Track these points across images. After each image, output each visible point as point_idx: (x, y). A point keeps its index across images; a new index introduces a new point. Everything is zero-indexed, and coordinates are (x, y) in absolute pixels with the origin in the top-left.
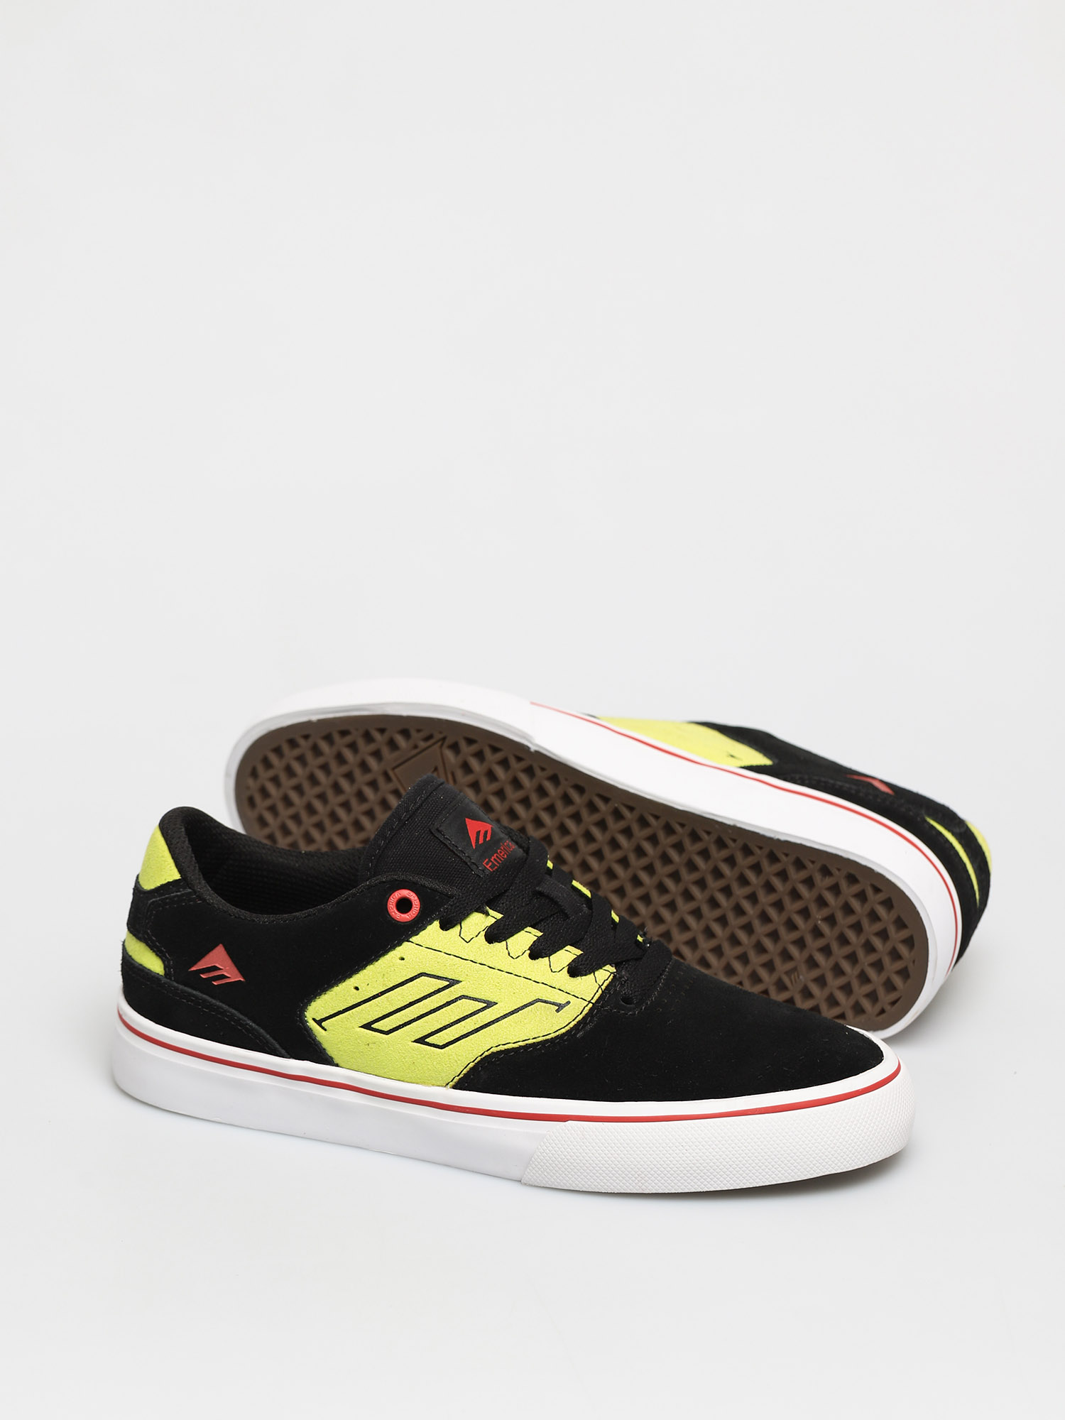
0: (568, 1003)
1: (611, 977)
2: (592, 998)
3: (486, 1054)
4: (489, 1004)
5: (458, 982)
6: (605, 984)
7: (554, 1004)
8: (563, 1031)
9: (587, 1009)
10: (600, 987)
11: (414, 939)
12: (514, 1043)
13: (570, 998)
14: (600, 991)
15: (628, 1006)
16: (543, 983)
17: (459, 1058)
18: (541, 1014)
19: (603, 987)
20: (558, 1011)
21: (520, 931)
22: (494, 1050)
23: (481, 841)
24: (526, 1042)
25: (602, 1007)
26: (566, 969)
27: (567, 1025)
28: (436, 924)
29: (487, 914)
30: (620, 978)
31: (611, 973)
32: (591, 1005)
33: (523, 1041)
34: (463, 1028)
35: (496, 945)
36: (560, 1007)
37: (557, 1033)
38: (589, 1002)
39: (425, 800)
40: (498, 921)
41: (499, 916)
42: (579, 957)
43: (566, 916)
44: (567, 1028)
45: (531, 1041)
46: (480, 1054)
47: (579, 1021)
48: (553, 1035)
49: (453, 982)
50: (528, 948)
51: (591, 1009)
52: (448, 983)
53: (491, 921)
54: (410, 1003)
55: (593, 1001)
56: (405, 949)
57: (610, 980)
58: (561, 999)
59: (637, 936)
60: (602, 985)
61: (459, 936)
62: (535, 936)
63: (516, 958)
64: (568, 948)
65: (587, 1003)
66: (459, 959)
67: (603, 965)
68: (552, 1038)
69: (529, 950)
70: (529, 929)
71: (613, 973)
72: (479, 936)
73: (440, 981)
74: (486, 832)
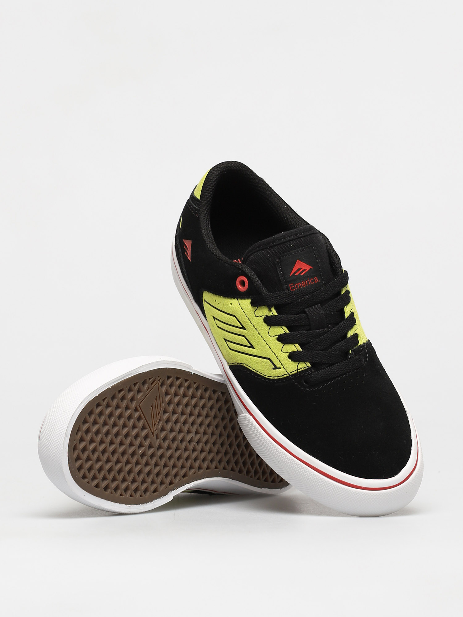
3: (242, 365)
4: (252, 347)
5: (245, 329)
6: (301, 370)
7: (274, 364)
8: (271, 378)
9: (285, 376)
10: (298, 369)
11: (240, 301)
12: (253, 369)
13: (281, 367)
14: (296, 372)
15: (305, 384)
16: (274, 353)
17: (234, 358)
18: (267, 365)
19: (299, 371)
20: (273, 369)
21: (278, 325)
22: (245, 365)
23: (297, 274)
25: (292, 379)
26: (289, 353)
27: (275, 377)
28: (250, 301)
29: (270, 310)
30: (309, 371)
31: (307, 366)
32: (288, 375)
33: (256, 371)
34: (239, 348)
35: (266, 325)
36: (276, 368)
37: (269, 377)
41: (276, 314)
42: (298, 351)
45: (258, 373)
47: (280, 379)
49: (243, 328)
50: (278, 335)
51: (287, 377)
52: (242, 327)
53: (270, 314)
54: (227, 323)
55: (291, 374)
56: (235, 302)
57: (305, 369)
58: (278, 365)
60: (299, 369)
61: (255, 312)
62: (285, 332)
63: (271, 336)
64: (297, 345)
65: (287, 373)
66: (250, 321)
67: (306, 361)
68: (266, 378)
69: (278, 336)
70: (284, 327)
71: (308, 367)
72: (262, 317)
73: (240, 324)
74: (305, 270)
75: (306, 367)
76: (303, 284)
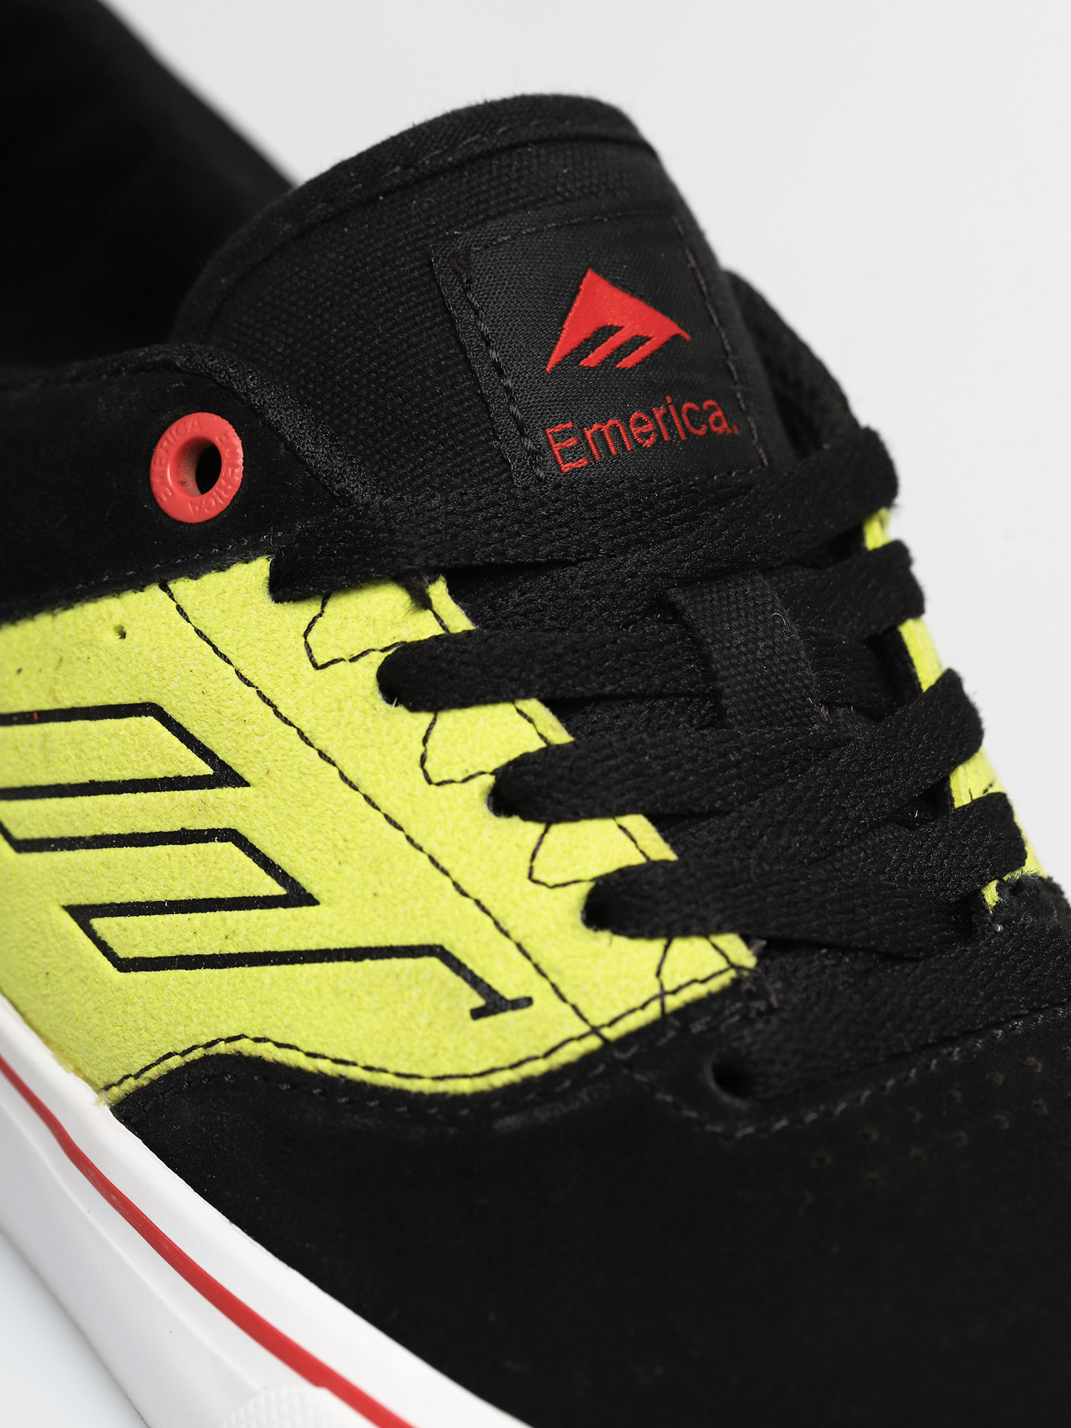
0: (528, 1001)
1: (725, 979)
2: (612, 1023)
3: (222, 1048)
4: (297, 896)
5: (239, 781)
6: (687, 996)
7: (475, 982)
8: (465, 1086)
9: (577, 1049)
10: (663, 994)
11: (181, 587)
12: (309, 1054)
13: (539, 990)
14: (653, 1011)
15: (726, 1098)
16: (478, 902)
17: (150, 1024)
18: (420, 999)
19: (673, 1002)
20: (477, 1014)
21: (494, 701)
22: (246, 1047)
23: (593, 359)
24: (341, 1069)
25: (629, 1064)
26: (585, 888)
27: (482, 1074)
28: (260, 568)
29: (423, 602)
30: (751, 996)
31: (732, 966)
32: (593, 1043)
33: (336, 1061)
34: (189, 934)
35: (400, 715)
37: (441, 1087)
38: (595, 1031)
39: (480, 156)
40: (446, 641)
41: (460, 622)
42: (652, 866)
43: (718, 719)
44: (481, 1084)
45: (355, 1073)
46: (204, 1040)
48: (426, 1086)
49: (225, 776)
50: (491, 769)
51: (586, 1055)
52: (209, 771)
53: (422, 628)
54: (92, 782)
55: (611, 1034)
57: (714, 985)
58: (511, 979)
59: (985, 883)
60: (674, 992)
61: (305, 635)
62: (541, 736)
63: (439, 784)
64: (637, 823)
65: (586, 1029)
66: (270, 710)
67: (720, 930)
68: (420, 1095)
69: (493, 773)
70: (533, 706)
71: (738, 968)
72: (363, 660)
73: (191, 755)
74: (637, 342)
75: (721, 972)
76: (636, 431)
